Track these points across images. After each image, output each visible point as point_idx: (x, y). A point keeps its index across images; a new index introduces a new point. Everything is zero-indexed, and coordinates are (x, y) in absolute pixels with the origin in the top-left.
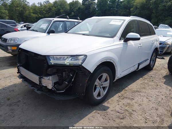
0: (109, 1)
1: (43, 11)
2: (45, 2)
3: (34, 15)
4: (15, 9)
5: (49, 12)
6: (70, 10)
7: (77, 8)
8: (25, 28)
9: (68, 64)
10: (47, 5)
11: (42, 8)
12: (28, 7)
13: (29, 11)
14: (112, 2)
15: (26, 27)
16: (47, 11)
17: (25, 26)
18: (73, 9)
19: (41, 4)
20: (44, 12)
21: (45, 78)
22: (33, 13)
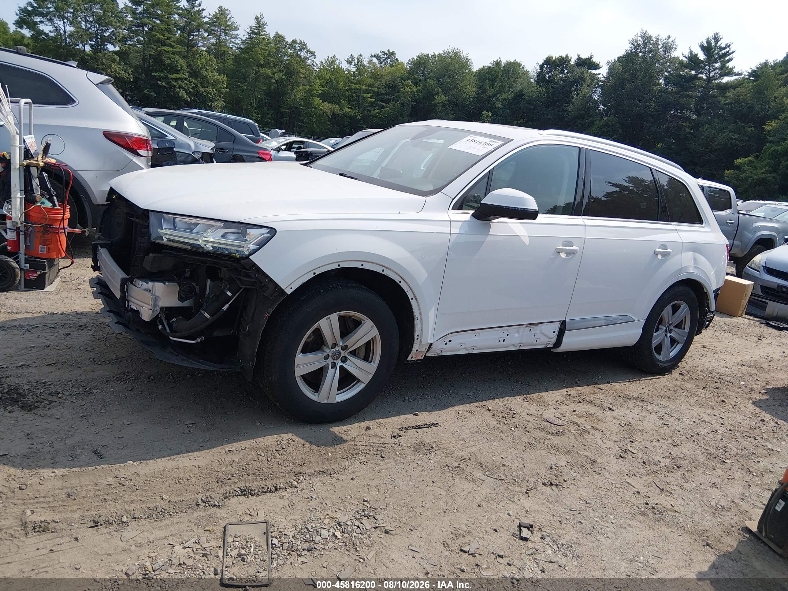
0: (666, 78)
1: (367, 92)
2: (377, 57)
3: (327, 107)
4: (257, 72)
5: (387, 102)
6: (477, 98)
7: (509, 95)
8: (292, 155)
9: (209, 247)
10: (384, 69)
11: (360, 82)
12: (309, 69)
13: (308, 87)
14: (678, 84)
15: (295, 153)
16: (378, 95)
17: (289, 147)
18: (489, 98)
19: (359, 63)
20: (364, 98)
21: (139, 283)
22: (324, 97)
